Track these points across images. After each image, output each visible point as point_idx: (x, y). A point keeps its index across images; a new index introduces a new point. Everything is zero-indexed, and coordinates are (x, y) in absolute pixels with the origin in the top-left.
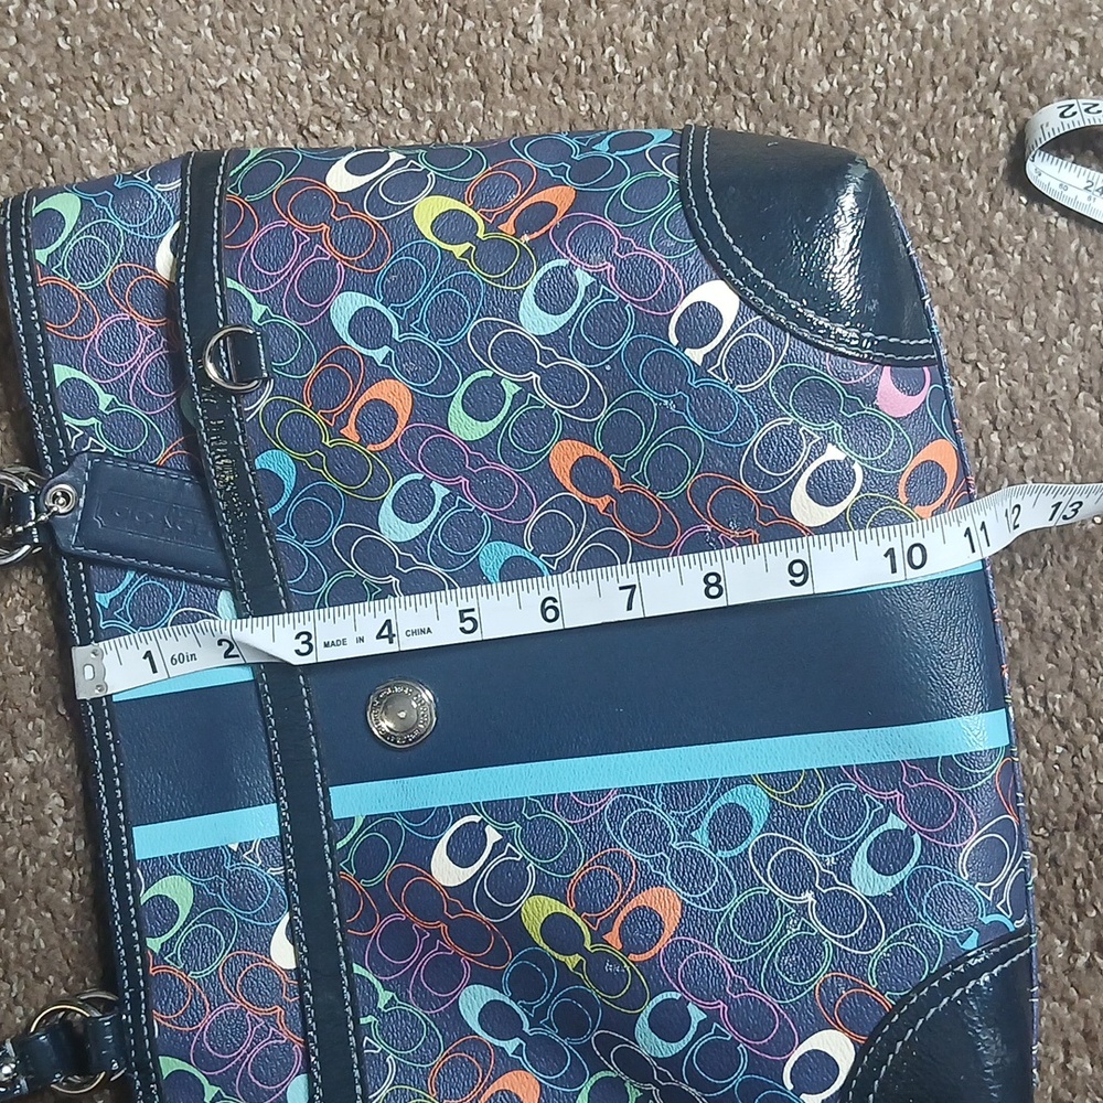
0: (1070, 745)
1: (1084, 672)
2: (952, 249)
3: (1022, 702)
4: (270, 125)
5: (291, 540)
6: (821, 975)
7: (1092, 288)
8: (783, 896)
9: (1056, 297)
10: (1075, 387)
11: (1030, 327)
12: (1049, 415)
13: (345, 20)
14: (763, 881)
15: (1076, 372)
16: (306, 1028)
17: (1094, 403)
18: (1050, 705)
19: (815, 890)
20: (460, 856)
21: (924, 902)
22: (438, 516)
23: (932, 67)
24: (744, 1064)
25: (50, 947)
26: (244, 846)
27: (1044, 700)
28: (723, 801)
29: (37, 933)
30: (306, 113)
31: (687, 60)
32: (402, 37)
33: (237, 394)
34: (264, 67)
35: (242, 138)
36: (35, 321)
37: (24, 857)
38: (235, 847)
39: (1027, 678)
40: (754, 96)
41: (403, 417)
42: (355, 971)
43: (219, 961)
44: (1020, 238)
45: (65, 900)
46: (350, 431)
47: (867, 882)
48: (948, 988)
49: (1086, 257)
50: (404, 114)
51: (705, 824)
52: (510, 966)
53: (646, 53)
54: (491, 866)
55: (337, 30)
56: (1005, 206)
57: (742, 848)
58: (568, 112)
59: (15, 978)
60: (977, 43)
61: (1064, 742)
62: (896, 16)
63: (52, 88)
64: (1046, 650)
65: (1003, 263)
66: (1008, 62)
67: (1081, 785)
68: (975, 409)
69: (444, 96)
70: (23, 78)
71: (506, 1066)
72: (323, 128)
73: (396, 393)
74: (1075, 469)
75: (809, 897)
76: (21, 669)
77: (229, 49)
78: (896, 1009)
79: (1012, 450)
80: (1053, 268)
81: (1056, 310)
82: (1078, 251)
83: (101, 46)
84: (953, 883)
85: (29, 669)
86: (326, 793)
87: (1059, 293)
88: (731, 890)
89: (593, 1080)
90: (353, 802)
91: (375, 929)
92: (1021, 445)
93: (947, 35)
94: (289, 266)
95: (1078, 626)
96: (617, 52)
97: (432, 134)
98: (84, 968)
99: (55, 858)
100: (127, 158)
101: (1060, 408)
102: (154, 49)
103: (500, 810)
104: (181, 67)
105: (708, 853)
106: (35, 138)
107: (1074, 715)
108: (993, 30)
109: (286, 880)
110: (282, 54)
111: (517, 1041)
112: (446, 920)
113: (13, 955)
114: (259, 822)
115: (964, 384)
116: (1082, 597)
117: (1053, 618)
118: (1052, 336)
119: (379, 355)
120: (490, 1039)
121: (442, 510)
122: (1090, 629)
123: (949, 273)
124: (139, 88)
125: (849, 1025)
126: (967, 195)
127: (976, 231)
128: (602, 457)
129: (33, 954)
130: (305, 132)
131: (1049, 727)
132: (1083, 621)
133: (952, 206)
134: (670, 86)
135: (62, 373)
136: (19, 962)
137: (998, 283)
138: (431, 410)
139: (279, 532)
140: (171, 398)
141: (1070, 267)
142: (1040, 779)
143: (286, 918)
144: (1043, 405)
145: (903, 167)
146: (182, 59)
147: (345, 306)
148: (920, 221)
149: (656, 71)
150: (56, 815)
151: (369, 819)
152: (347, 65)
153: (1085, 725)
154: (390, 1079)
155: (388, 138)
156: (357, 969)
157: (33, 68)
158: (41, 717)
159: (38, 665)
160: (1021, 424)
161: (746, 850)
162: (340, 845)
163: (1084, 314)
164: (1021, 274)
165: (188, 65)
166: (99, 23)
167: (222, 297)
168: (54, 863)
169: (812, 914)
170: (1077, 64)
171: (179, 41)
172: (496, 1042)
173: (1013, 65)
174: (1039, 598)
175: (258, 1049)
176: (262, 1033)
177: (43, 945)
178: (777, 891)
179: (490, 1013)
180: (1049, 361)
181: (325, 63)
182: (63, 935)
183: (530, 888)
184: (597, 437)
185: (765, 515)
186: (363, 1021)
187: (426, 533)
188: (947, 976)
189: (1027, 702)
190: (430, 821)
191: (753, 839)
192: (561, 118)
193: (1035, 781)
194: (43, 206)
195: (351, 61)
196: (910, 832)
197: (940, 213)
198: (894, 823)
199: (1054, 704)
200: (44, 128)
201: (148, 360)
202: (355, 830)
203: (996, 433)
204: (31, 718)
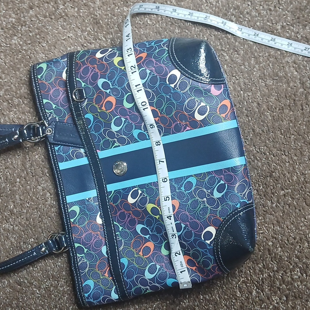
0: (266, 158)
1: (267, 142)
2: (227, 52)
3: (255, 150)
4: (76, 46)
5: (94, 132)
6: (208, 215)
7: (260, 56)
8: (200, 200)
9: (252, 59)
10: (259, 79)
11: (247, 67)
12: (254, 86)
13: (89, 21)
14: (196, 197)
15: (259, 75)
16: (105, 235)
17: (263, 82)
18: (261, 150)
19: (206, 198)
20: (133, 197)
21: (228, 198)
22: (124, 125)
23: (218, 12)
24: (193, 236)
25: (51, 225)
26: (89, 199)
27: (259, 149)
28: (187, 181)
29: (48, 222)
30: (83, 42)
31: (163, 19)
32: (101, 22)
33: (80, 102)
34: (73, 33)
35: (70, 49)
36: (39, 90)
37: (43, 207)
38: (87, 199)
39: (255, 144)
40: (179, 24)
41: (114, 104)
42: (114, 223)
43: (86, 223)
44: (242, 47)
45: (53, 215)
46: (103, 108)
47: (217, 195)
48: (234, 215)
49: (258, 49)
50: (104, 39)
51: (183, 186)
52: (145, 220)
53: (155, 18)
54: (140, 198)
55: (88, 23)
56: (238, 41)
57: (191, 190)
58: (139, 34)
59: (44, 232)
60: (227, 6)
61: (265, 158)
62: (208, 2)
63: (29, 44)
64: (258, 137)
65: (239, 53)
66: (235, 9)
67: (270, 166)
68: (237, 87)
69: (112, 34)
70: (23, 43)
71: (147, 241)
72: (87, 45)
73: (112, 99)
74: (261, 97)
75: (205, 199)
76: (38, 167)
77: (65, 31)
78: (223, 221)
79: (246, 94)
80: (251, 53)
81: (252, 62)
82: (256, 48)
83: (39, 34)
84: (234, 193)
85: (39, 167)
86: (106, 186)
87: (253, 58)
88: (189, 199)
89: (165, 243)
90: (111, 188)
91: (117, 214)
92: (248, 93)
93: (220, 5)
94: (89, 74)
95: (265, 131)
96: (148, 19)
97: (110, 42)
98: (58, 229)
99: (49, 206)
100: (47, 57)
101: (256, 84)
102: (50, 33)
103: (141, 187)
104: (56, 36)
105: (184, 192)
106: (27, 55)
107: (267, 151)
108: (231, 2)
109: (99, 205)
110: (76, 30)
111: (149, 236)
112: (132, 211)
113: (43, 228)
114: (93, 193)
115: (233, 81)
116: (265, 125)
117: (259, 131)
118: (252, 68)
119: (108, 91)
120: (143, 235)
121: (124, 123)
122: (268, 132)
123: (227, 57)
124: (47, 42)
125: (214, 225)
126: (229, 39)
127: (232, 47)
128: (156, 109)
129: (47, 227)
130: (83, 46)
131: (261, 155)
132: (266, 130)
133: (226, 42)
134: (161, 25)
135: (45, 101)
136: (45, 229)
137: (238, 58)
138: (120, 102)
139: (91, 131)
140: (68, 105)
141: (254, 52)
142: (260, 166)
143: (99, 213)
144: (252, 84)
145: (214, 35)
146: (56, 34)
147: (100, 82)
148: (219, 47)
149: (157, 22)
150: (49, 197)
151: (115, 191)
152: (90, 30)
153: (269, 153)
154: (123, 245)
155: (101, 44)
156: (115, 223)
157: (25, 40)
158: (43, 177)
159: (41, 166)
160: (247, 88)
161: (192, 191)
162: (109, 197)
163: (259, 62)
164: (243, 55)
165: (57, 35)
166: (37, 29)
167: (76, 82)
168: (50, 207)
169: (206, 203)
170: (250, 7)
171: (55, 30)
172: (144, 236)
173: (236, 9)
174: (255, 126)
175: (95, 241)
176: (96, 237)
177: (49, 225)
178: (199, 198)
179: (143, 230)
180: (252, 73)
181: (86, 30)
182: (53, 222)
183: (148, 202)
184: (154, 105)
185: (190, 118)
186: (117, 233)
187: (121, 129)
188: (233, 213)
189: (256, 150)
190: (127, 190)
191: (193, 189)
192: (138, 35)
193: (259, 167)
194: (39, 66)
195: (91, 30)
196: (225, 184)
197: (224, 44)
198: (222, 182)
199: (262, 149)
200: (29, 53)
201: (62, 97)
202: (112, 193)
203: (242, 91)
204: (41, 177)
